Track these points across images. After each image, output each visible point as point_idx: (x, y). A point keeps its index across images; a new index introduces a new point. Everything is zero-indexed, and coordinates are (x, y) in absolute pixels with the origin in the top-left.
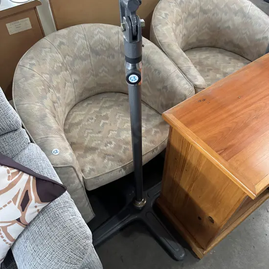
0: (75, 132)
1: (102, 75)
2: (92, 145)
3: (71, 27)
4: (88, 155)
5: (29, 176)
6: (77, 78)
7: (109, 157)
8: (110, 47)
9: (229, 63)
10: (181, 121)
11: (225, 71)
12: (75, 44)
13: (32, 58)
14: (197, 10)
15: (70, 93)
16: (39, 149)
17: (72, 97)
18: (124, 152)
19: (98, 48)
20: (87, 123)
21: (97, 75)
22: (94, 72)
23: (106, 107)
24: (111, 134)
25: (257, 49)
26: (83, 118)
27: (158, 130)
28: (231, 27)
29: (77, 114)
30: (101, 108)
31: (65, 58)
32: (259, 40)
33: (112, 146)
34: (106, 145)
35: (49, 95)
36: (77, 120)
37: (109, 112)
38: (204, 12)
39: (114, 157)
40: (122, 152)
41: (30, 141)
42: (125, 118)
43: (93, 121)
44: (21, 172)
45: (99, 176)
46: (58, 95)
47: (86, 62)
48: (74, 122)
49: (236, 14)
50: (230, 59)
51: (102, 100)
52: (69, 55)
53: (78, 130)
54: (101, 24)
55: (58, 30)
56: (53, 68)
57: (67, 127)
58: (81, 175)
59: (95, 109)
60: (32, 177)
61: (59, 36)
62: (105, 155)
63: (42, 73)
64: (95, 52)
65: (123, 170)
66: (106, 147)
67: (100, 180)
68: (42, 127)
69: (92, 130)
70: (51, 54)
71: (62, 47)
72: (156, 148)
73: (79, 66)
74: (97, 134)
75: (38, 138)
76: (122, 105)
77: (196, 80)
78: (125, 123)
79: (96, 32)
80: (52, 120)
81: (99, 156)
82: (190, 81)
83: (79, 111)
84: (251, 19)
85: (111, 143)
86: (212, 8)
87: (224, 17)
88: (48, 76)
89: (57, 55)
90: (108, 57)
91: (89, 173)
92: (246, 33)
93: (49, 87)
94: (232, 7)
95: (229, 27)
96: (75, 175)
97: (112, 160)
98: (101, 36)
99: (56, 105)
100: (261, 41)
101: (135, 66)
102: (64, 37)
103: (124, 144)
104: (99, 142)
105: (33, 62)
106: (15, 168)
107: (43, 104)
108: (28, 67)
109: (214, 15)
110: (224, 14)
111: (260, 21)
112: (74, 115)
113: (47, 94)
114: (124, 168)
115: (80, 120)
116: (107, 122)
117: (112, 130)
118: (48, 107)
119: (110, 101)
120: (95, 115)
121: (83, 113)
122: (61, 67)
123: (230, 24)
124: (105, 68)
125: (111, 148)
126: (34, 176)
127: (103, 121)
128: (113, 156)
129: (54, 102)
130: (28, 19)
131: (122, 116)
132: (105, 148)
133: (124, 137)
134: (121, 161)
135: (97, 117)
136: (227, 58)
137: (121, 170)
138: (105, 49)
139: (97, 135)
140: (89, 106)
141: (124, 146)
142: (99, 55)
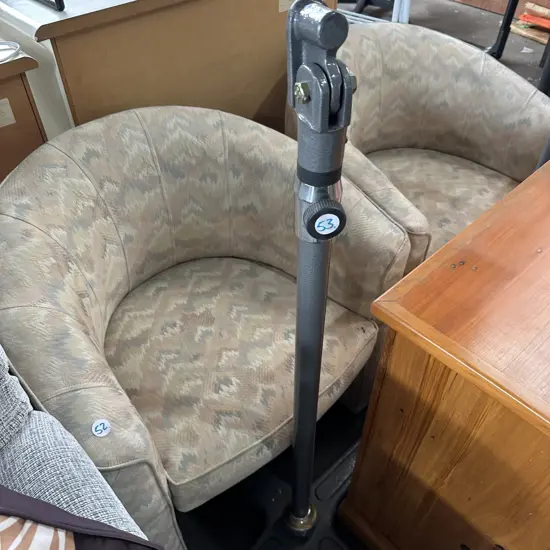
0: (134, 362)
1: (189, 220)
2: (183, 393)
3: (111, 116)
4: (173, 419)
5: (52, 530)
6: (132, 232)
7: (228, 418)
8: (205, 157)
9: (457, 178)
10: (423, 319)
11: (451, 194)
12: (124, 153)
13: (22, 193)
14: (378, 72)
15: (115, 268)
16: (58, 426)
17: (120, 277)
18: (264, 402)
19: (179, 160)
20: (161, 338)
21: (176, 223)
22: (171, 216)
23: (204, 293)
24: (224, 358)
25: (509, 146)
26: (150, 326)
27: (336, 338)
28: (450, 104)
29: (136, 317)
30: (193, 296)
31: (102, 187)
32: (513, 126)
33: (233, 388)
34: (217, 390)
35: (69, 277)
36: (135, 333)
37: (212, 306)
38: (392, 74)
39: (240, 418)
40: (258, 402)
41: (31, 408)
42: (254, 317)
43: (177, 330)
44: (28, 525)
45: (209, 473)
46: (89, 276)
47: (152, 194)
48: (128, 337)
49: (458, 75)
50: (455, 170)
51: (190, 277)
52: (110, 181)
53: (141, 357)
54: (179, 107)
55: (77, 123)
56: (75, 213)
57: (112, 352)
58: (163, 476)
59: (177, 301)
60: (62, 534)
61: (85, 137)
62: (218, 416)
63: (49, 226)
64: (171, 170)
65: (265, 449)
66: (217, 392)
67: (211, 483)
68: (57, 363)
69: (178, 352)
70: (66, 180)
71: (94, 161)
72: (337, 383)
73: (136, 203)
74: (191, 361)
75: (51, 393)
76: (240, 286)
77: (408, 217)
78: (254, 329)
79: (170, 125)
80: (83, 342)
81: (203, 418)
82: (396, 220)
83: (138, 310)
84: (489, 84)
85: (228, 382)
86: (406, 67)
87: (434, 84)
88: (65, 233)
89: (82, 181)
90: (203, 178)
91: (183, 469)
92: (482, 114)
93: (68, 259)
94: (449, 62)
95: (445, 104)
96: (152, 480)
97: (237, 427)
98: (184, 133)
99: (86, 301)
100: (516, 129)
101: (325, 191)
102: (96, 138)
103: (262, 382)
104: (199, 382)
105: (25, 200)
106: (8, 515)
107: (56, 304)
108: (14, 214)
109: (412, 79)
110: (431, 79)
111: (508, 87)
112: (126, 319)
113: (63, 276)
114: (268, 442)
115: (143, 331)
116: (212, 329)
117: (226, 349)
118: (71, 311)
119: (211, 278)
120: (180, 316)
121: (150, 311)
122: (93, 209)
123: (447, 96)
124: (195, 205)
125: (231, 394)
126: (67, 530)
127: (201, 329)
128: (239, 414)
129: (81, 295)
130: (6, 100)
131: (245, 312)
132: (215, 396)
133: (258, 363)
134: (259, 425)
135: (185, 319)
136: (449, 168)
137: (260, 450)
138: (194, 162)
139: (190, 366)
140: (162, 294)
141: (261, 386)
142: (183, 177)
